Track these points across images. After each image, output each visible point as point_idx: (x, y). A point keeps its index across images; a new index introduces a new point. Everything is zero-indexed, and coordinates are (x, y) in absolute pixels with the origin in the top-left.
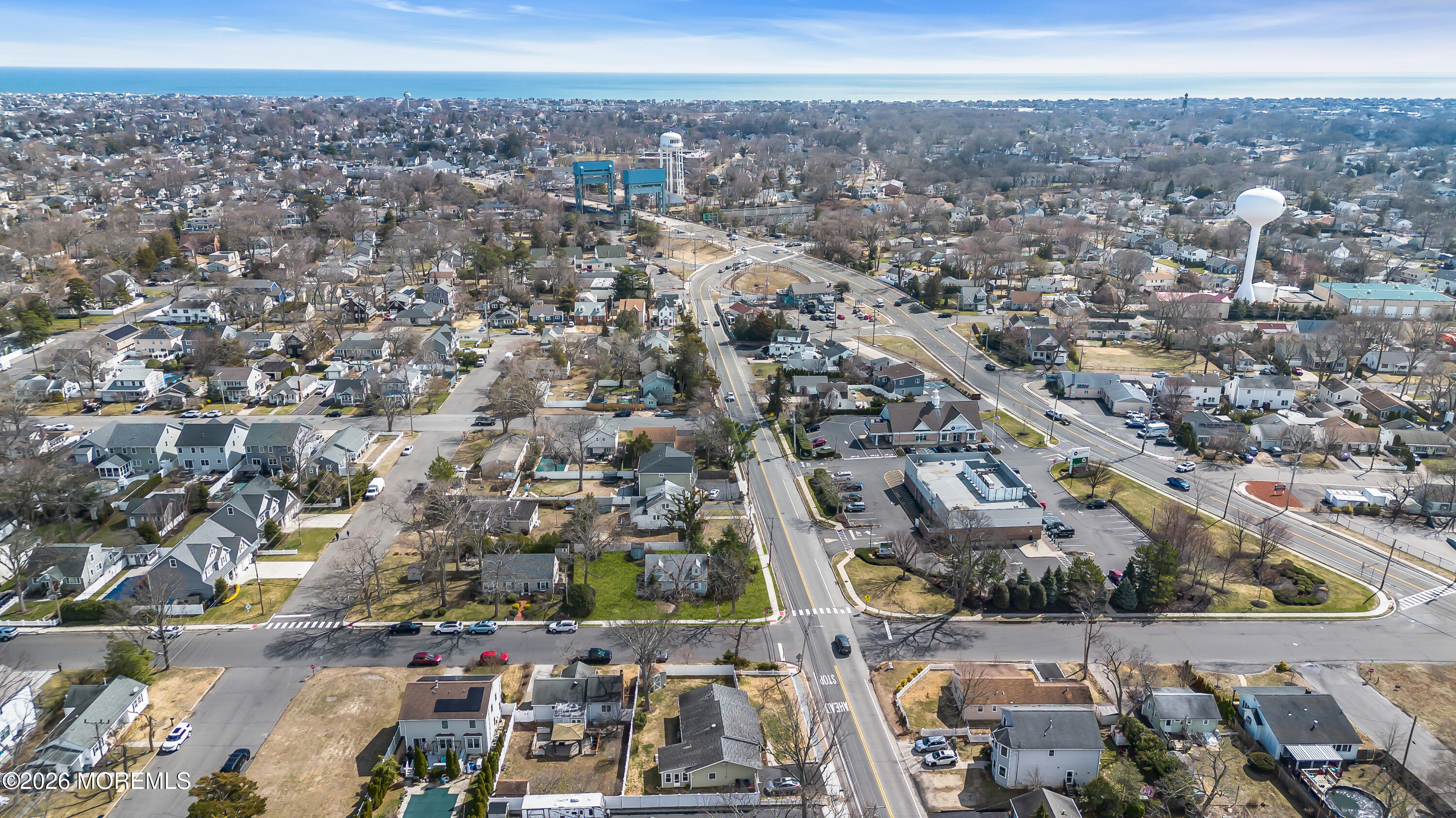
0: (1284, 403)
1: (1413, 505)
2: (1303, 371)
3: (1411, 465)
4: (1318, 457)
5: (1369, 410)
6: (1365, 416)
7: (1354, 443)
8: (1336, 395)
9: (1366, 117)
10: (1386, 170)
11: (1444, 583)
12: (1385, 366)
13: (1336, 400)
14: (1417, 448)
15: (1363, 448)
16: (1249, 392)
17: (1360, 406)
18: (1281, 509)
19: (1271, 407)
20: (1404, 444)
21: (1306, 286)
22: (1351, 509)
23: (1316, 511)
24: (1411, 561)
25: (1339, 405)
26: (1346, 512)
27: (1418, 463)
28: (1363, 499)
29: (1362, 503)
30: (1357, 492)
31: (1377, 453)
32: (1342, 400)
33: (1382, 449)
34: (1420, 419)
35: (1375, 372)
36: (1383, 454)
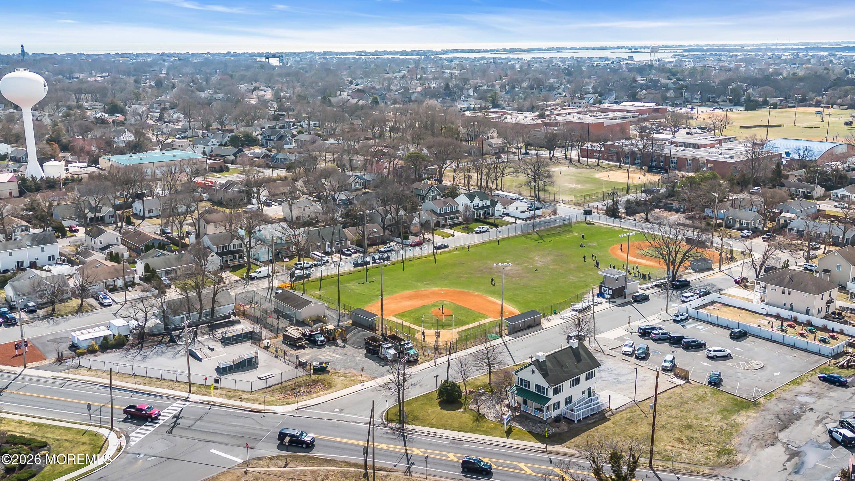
0: (51, 258)
1: (156, 326)
2: (78, 228)
3: (162, 289)
4: (75, 302)
5: (130, 249)
6: (126, 255)
7: (110, 282)
8: (97, 240)
9: (161, 62)
10: (170, 87)
11: (178, 398)
12: (150, 211)
13: (98, 245)
14: (168, 273)
15: (120, 283)
16: (11, 254)
17: (122, 246)
18: (18, 370)
19: (38, 265)
20: (153, 270)
21: (94, 162)
22: (96, 347)
23: (60, 360)
24: (149, 384)
25: (102, 249)
26: (91, 351)
27: (169, 286)
28: (109, 332)
29: (106, 338)
30: (103, 328)
31: (133, 284)
32: (104, 244)
33: (137, 280)
34: (174, 248)
35: (143, 218)
36: (139, 284)
